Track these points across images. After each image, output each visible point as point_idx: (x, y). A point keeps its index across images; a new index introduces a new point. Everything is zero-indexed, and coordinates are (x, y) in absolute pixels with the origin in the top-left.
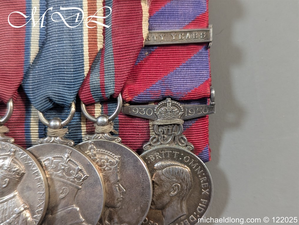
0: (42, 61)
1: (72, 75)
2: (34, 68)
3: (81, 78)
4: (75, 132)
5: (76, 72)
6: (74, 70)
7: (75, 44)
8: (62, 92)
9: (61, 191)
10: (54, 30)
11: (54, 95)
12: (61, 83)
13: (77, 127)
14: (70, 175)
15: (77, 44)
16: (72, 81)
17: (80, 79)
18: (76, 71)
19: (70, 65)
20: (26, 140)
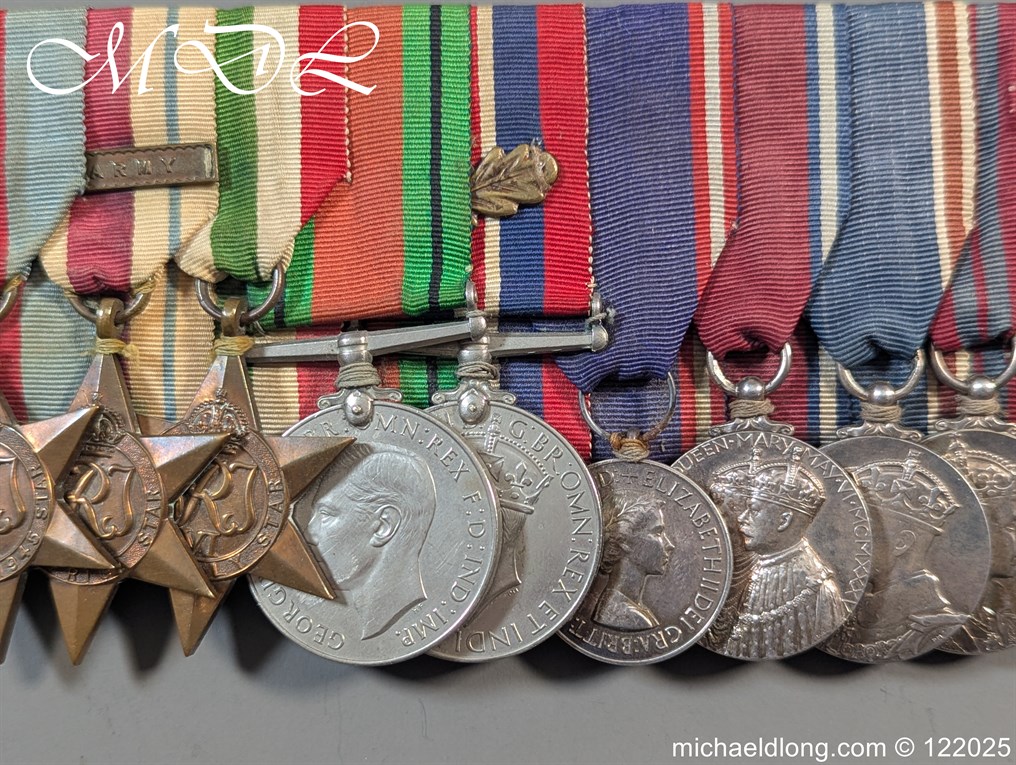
0: (841, 258)
1: (917, 289)
2: (828, 274)
3: (935, 295)
4: (914, 414)
5: (923, 283)
6: (921, 278)
7: (918, 221)
8: (899, 324)
9: (898, 540)
10: (868, 191)
11: (881, 332)
12: (894, 306)
13: (918, 402)
14: (918, 504)
15: (923, 221)
16: (918, 301)
17: (934, 298)
18: (923, 280)
19: (911, 267)
20: (808, 429)
